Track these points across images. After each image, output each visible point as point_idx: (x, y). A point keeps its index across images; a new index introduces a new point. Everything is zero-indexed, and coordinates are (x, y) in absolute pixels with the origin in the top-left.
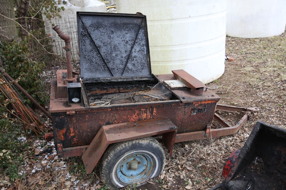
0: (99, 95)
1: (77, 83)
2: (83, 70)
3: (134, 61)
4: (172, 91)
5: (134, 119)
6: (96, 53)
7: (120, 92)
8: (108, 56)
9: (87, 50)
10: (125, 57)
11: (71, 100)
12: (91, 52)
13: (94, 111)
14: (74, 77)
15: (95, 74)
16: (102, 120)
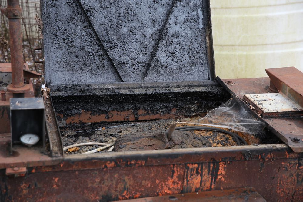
0: (88, 126)
1: (34, 98)
2: (51, 65)
3: (174, 45)
4: (267, 121)
5: (169, 189)
6: (83, 25)
7: (137, 120)
8: (111, 32)
9: (61, 18)
10: (152, 36)
11: (19, 140)
12: (71, 23)
13: (75, 167)
14: (28, 83)
15: (78, 75)
16: (92, 190)
